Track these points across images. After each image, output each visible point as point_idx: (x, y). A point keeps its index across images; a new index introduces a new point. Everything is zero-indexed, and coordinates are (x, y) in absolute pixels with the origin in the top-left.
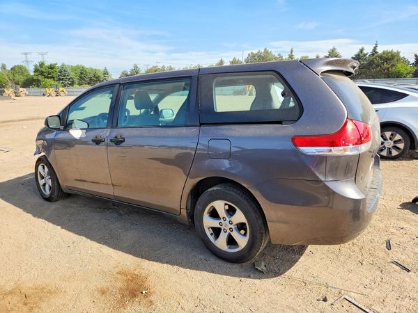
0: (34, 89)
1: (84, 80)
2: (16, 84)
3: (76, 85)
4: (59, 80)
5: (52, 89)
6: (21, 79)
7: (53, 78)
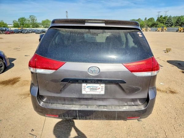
0: (154, 28)
1: (178, 23)
2: (148, 26)
3: (173, 27)
4: (166, 24)
5: (160, 28)
6: (150, 23)
7: (163, 23)
